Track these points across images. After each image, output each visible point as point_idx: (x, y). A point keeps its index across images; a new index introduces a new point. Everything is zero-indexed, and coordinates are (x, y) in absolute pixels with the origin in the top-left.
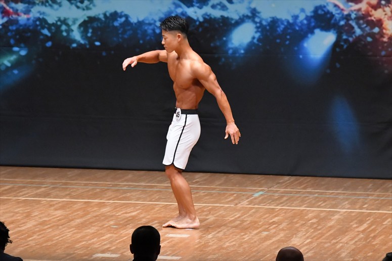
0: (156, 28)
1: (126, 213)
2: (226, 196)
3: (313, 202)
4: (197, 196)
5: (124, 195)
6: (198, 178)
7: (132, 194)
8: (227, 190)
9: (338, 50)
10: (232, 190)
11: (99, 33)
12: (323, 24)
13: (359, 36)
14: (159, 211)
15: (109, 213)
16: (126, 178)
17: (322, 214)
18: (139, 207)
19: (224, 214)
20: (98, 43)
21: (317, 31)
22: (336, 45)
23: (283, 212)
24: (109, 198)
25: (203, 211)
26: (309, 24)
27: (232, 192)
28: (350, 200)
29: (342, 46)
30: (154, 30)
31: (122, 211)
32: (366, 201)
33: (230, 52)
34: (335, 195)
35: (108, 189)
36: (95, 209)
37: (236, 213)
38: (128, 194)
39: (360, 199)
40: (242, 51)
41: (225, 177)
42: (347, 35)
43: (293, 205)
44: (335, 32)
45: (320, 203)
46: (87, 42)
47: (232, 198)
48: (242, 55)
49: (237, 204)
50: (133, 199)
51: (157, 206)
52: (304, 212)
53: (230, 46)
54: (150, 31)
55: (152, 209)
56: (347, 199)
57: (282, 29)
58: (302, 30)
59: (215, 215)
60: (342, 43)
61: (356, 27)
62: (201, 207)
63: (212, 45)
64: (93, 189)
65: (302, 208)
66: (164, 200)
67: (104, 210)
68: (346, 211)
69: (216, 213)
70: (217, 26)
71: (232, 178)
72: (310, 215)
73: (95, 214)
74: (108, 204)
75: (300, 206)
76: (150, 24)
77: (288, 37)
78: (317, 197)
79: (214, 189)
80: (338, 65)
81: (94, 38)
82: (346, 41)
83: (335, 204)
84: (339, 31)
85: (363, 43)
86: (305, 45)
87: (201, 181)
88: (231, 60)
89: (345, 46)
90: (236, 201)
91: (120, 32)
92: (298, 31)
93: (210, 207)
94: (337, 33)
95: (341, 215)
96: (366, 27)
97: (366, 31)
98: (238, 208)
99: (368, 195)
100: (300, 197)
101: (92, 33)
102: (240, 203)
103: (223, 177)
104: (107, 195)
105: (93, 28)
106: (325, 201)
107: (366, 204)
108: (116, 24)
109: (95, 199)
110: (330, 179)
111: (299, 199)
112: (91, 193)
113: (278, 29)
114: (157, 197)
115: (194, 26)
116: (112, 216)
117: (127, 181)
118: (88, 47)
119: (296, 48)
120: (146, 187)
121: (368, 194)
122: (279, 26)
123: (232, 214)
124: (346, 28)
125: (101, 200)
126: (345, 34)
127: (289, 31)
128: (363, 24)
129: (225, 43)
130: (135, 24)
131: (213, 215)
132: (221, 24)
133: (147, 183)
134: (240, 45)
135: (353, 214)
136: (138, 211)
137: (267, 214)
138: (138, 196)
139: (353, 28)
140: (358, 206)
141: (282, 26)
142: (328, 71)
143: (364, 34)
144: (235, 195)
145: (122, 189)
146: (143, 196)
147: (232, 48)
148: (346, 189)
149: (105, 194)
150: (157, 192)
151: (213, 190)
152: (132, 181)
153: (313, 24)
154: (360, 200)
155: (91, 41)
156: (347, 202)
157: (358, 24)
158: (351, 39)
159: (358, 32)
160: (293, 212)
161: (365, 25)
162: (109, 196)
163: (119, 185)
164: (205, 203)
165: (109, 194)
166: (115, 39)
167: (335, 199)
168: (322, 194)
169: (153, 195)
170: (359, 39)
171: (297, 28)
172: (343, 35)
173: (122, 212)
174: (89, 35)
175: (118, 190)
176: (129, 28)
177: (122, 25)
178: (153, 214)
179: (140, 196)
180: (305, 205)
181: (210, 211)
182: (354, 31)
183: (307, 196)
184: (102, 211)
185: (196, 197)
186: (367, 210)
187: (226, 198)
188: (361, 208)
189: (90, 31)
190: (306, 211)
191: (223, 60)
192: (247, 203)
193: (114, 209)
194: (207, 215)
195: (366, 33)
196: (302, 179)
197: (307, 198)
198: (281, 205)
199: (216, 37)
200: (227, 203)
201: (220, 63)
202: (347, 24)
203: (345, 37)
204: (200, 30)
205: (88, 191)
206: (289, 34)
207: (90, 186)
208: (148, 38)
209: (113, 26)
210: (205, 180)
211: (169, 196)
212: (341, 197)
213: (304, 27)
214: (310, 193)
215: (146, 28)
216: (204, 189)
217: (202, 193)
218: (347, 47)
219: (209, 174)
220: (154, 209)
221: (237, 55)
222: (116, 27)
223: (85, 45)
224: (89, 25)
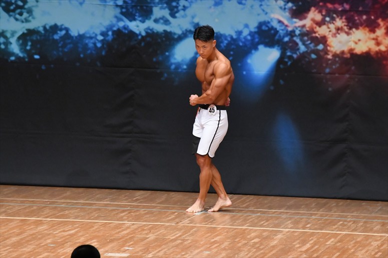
0: (97, 41)
1: (64, 231)
2: (167, 214)
3: (256, 221)
4: (138, 214)
5: (61, 213)
6: (139, 196)
7: (70, 211)
8: (168, 208)
9: (282, 66)
10: (173, 208)
11: (38, 46)
12: (267, 40)
13: (304, 53)
14: (98, 230)
15: (46, 231)
16: (65, 195)
17: (264, 234)
18: (77, 225)
19: (164, 232)
20: (37, 57)
21: (261, 47)
22: (280, 61)
23: (225, 231)
24: (46, 216)
25: (143, 230)
26: (253, 40)
27: (174, 211)
28: (293, 220)
29: (287, 62)
30: (95, 44)
31: (60, 229)
32: (309, 221)
33: (173, 67)
34: (277, 214)
35: (46, 207)
36: (32, 227)
37: (177, 232)
38: (67, 212)
39: (303, 218)
40: (185, 67)
41: (166, 195)
42: (290, 52)
43: (235, 223)
44: (279, 48)
45: (262, 223)
46: (26, 55)
47: (173, 216)
48: (184, 71)
49: (178, 223)
50: (71, 217)
51: (97, 224)
52: (246, 231)
53: (173, 61)
54: (91, 45)
55: (90, 228)
56: (290, 219)
57: (225, 44)
58: (245, 46)
59: (156, 234)
60: (286, 60)
61: (300, 44)
62: (141, 225)
63: (154, 59)
64: (29, 206)
65: (244, 227)
66: (103, 218)
67: (41, 228)
68: (289, 231)
69: (157, 232)
70: (159, 40)
71: (173, 196)
72: (253, 235)
73: (31, 232)
74: (45, 222)
75: (243, 225)
76: (91, 38)
77: (232, 53)
78: (260, 216)
79: (155, 207)
80: (282, 82)
81: (33, 51)
82: (290, 57)
83: (278, 223)
84: (284, 47)
85: (307, 60)
86: (249, 61)
87: (142, 199)
88: (173, 76)
89: (289, 63)
90: (177, 220)
91: (60, 45)
92: (241, 47)
93: (151, 226)
94: (281, 49)
95: (284, 235)
96: (310, 43)
97: (311, 48)
98: (179, 227)
99: (312, 215)
100: (243, 215)
101: (31, 46)
102: (181, 221)
103: (164, 196)
104: (45, 213)
105: (32, 41)
106: (267, 221)
107: (309, 223)
108: (56, 37)
109: (32, 217)
110: (272, 197)
111: (241, 218)
112: (27, 210)
113: (222, 45)
114: (96, 215)
115: (136, 40)
116: (49, 234)
117: (65, 198)
118: (27, 60)
119: (239, 64)
120: (84, 204)
121: (311, 213)
122: (222, 42)
123: (173, 233)
124: (290, 45)
125: (38, 217)
126: (289, 50)
127: (233, 47)
128: (308, 41)
129: (168, 57)
130: (76, 37)
131: (153, 233)
132: (164, 39)
133: (86, 200)
134: (182, 60)
135: (296, 234)
136: (76, 230)
137: (208, 233)
138: (76, 214)
139: (297, 44)
140: (301, 226)
141: (226, 42)
142: (272, 88)
143: (309, 51)
144: (176, 213)
145: (59, 207)
146: (82, 214)
147: (175, 64)
148: (289, 208)
149: (43, 212)
150: (96, 210)
151: (153, 208)
152: (70, 199)
153: (257, 40)
154: (303, 220)
155: (30, 54)
156: (290, 222)
157: (302, 40)
158: (295, 56)
159: (302, 48)
160: (235, 231)
161: (309, 42)
162: (46, 214)
163: (57, 202)
164: (146, 221)
165: (47, 211)
166: (55, 52)
167: (277, 218)
168: (264, 213)
169: (91, 213)
170: (303, 56)
171: (241, 44)
172: (287, 51)
173: (60, 231)
174: (28, 48)
175: (55, 208)
176: (70, 41)
177: (62, 38)
178: (92, 233)
179: (79, 214)
180: (248, 224)
181: (150, 229)
182: (298, 47)
183: (250, 215)
184: (39, 229)
185: (136, 215)
186: (310, 229)
187: (167, 217)
188: (304, 228)
189: (29, 43)
190: (248, 230)
191: (166, 75)
192: (189, 222)
193: (52, 227)
194: (147, 234)
195: (310, 49)
196: (245, 197)
197: (250, 217)
198: (223, 224)
199: (158, 52)
200: (168, 221)
201: (163, 79)
202: (291, 41)
203: (289, 54)
204: (143, 44)
205: (25, 209)
206: (232, 50)
207: (27, 203)
208: (89, 52)
209: (53, 39)
210: (145, 198)
211: (108, 214)
212: (284, 216)
213: (248, 43)
214: (253, 212)
215: (87, 41)
216: (144, 207)
217: (142, 211)
218: (291, 64)
219: (149, 192)
220: (93, 227)
221: (180, 70)
222: (57, 40)
223: (24, 58)
224: (28, 38)
